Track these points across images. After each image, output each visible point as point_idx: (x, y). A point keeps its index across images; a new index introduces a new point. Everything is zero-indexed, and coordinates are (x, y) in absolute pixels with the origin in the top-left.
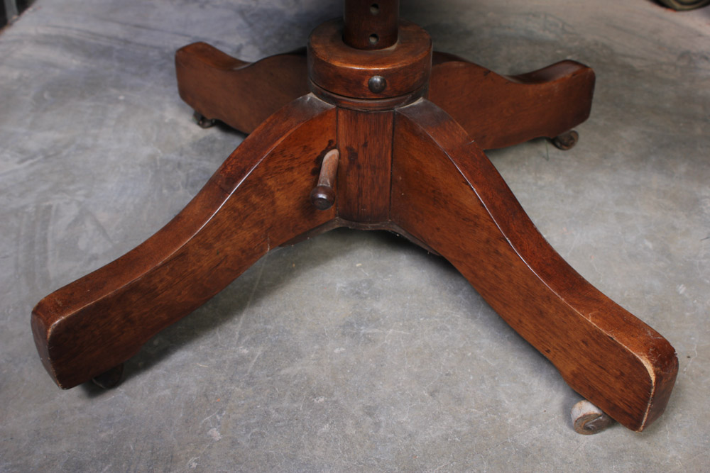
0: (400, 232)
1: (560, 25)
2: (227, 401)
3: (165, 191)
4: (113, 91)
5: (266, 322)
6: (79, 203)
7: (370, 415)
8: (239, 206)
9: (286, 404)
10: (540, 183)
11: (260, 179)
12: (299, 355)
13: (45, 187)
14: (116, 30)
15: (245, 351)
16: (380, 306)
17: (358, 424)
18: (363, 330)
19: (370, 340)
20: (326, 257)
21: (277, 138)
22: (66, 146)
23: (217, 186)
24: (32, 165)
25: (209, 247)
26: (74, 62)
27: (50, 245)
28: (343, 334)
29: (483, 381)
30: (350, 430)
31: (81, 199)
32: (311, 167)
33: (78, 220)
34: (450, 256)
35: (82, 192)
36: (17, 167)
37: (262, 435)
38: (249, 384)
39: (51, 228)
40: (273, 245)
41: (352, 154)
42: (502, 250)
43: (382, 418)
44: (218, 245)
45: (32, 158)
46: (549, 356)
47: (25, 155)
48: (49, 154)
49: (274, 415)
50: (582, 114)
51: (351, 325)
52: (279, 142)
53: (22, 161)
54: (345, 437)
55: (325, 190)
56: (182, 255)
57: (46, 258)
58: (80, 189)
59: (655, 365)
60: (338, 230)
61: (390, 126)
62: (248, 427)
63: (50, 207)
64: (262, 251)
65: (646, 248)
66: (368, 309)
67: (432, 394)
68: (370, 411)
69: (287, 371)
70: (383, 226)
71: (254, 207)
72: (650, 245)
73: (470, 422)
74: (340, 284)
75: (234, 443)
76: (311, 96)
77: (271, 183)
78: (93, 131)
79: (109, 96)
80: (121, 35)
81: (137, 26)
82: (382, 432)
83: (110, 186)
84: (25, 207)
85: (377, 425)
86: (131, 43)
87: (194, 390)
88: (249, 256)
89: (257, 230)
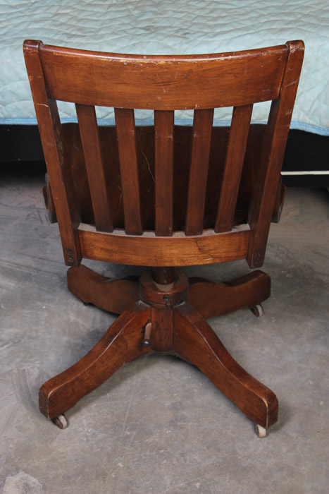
0: (178, 355)
1: (286, 252)
2: (123, 453)
4: (39, 303)
6: (38, 368)
7: (183, 456)
8: (115, 347)
9: (148, 453)
12: (152, 434)
13: (18, 360)
14: (29, 261)
15: (129, 433)
16: (185, 413)
17: (178, 460)
18: (178, 423)
19: (181, 427)
21: (129, 320)
22: (23, 337)
24: (8, 348)
26: (11, 284)
28: (170, 425)
29: (229, 443)
30: (175, 462)
31: (38, 365)
32: (141, 330)
35: (38, 362)
37: (139, 465)
38: (132, 446)
41: (157, 325)
43: (187, 457)
45: (7, 343)
47: (3, 342)
48: (15, 341)
49: (144, 457)
50: (266, 295)
51: (173, 421)
52: (130, 321)
53: (3, 346)
54: (173, 465)
55: (147, 340)
58: (37, 360)
59: (267, 401)
61: (172, 313)
62: (134, 462)
63: (24, 370)
64: (122, 364)
65: (309, 384)
66: (180, 414)
67: (208, 448)
68: (182, 455)
69: (148, 440)
70: (170, 353)
73: (223, 458)
75: (129, 468)
76: (140, 302)
77: (126, 337)
78: (34, 328)
79: (37, 307)
80: (33, 266)
81: (41, 258)
82: (187, 463)
83: (51, 358)
84: (12, 370)
85: (186, 460)
86: (40, 270)
87: (109, 449)
88: (117, 366)
89: (120, 356)
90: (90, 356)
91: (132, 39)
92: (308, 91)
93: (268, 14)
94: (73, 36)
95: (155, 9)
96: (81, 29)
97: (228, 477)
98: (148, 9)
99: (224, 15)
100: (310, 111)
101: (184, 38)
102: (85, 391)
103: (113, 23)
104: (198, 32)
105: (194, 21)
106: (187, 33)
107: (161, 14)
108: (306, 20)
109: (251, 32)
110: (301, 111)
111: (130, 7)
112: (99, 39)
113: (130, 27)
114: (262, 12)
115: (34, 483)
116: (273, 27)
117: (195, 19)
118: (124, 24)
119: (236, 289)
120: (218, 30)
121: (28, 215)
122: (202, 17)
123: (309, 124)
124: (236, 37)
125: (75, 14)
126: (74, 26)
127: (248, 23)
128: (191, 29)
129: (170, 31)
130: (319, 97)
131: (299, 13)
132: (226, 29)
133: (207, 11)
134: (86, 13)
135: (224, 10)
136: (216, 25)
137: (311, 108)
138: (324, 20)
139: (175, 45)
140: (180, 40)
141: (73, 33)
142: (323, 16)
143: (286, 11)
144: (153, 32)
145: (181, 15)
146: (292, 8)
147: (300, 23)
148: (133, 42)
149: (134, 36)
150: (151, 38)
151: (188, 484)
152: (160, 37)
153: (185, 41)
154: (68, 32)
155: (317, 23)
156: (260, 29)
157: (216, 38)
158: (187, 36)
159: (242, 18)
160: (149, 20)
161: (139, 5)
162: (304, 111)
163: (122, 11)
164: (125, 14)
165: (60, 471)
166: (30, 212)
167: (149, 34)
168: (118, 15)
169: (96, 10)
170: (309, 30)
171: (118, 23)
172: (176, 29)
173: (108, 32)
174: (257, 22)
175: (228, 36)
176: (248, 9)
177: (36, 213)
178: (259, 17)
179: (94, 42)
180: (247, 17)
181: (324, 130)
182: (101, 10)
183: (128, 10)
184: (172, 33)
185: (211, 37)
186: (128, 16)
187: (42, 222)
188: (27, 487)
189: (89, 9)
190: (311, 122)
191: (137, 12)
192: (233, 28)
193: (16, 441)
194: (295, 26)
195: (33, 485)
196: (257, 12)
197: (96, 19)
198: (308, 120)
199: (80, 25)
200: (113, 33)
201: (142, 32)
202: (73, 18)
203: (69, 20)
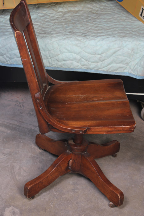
0: (81, 174)
2: (53, 201)
3: (35, 163)
4: (19, 140)
5: (59, 189)
6: (19, 165)
8: (57, 169)
9: (63, 202)
10: (110, 164)
11: (60, 165)
12: (65, 194)
13: (11, 162)
14: (16, 123)
15: (55, 193)
16: (78, 187)
17: (75, 205)
18: (75, 190)
19: (77, 192)
20: (68, 178)
22: (13, 153)
23: (53, 166)
24: (7, 156)
25: (51, 175)
26: (9, 131)
27: (16, 174)
28: (72, 191)
29: (96, 199)
31: (19, 164)
32: (68, 162)
33: (19, 169)
34: (90, 178)
36: (4, 157)
37: (60, 206)
38: (57, 199)
39: (15, 170)
40: (60, 175)
41: (74, 161)
42: (98, 177)
43: (79, 204)
44: (53, 175)
45: (6, 155)
46: (105, 195)
47: (5, 154)
48: (10, 154)
52: (63, 159)
54: (73, 207)
55: (70, 167)
56: (48, 177)
57: (16, 176)
58: (18, 162)
59: (120, 195)
60: (71, 173)
61: (81, 156)
62: (57, 205)
63: (13, 166)
64: (59, 176)
66: (76, 187)
67: (87, 201)
69: (63, 197)
70: (79, 173)
71: (59, 169)
72: (129, 177)
73: (93, 205)
74: (71, 182)
75: (55, 207)
76: (68, 151)
77: (61, 165)
78: (17, 149)
79: (19, 141)
80: (17, 124)
81: (21, 122)
82: (79, 206)
83: (24, 162)
84: (8, 166)
85: (78, 205)
86: (20, 127)
87: (47, 199)
88: (57, 177)
89: (58, 173)
90: (46, 172)
91: (64, 36)
92: (133, 61)
93: (118, 30)
94: (41, 33)
95: (73, 25)
96: (43, 31)
97: (95, 213)
98: (70, 25)
99: (101, 29)
100: (133, 69)
101: (85, 37)
102: (43, 187)
103: (56, 29)
104: (90, 35)
105: (89, 31)
106: (86, 35)
107: (75, 27)
108: (133, 33)
109: (112, 36)
110: (130, 69)
111: (63, 24)
112: (51, 35)
113: (63, 31)
114: (116, 29)
115: (17, 211)
116: (121, 35)
117: (89, 30)
118: (61, 30)
119: (106, 147)
120: (99, 35)
121: (16, 104)
122: (92, 29)
123: (133, 74)
124: (106, 38)
125: (41, 25)
126: (41, 29)
127: (111, 33)
128: (88, 33)
129: (79, 34)
130: (137, 64)
131: (131, 30)
132: (102, 34)
133: (94, 27)
134: (46, 25)
135: (101, 27)
136: (98, 33)
137: (134, 68)
138: (140, 33)
139: (81, 39)
140: (83, 37)
141: (40, 32)
142: (140, 32)
143: (126, 29)
144: (72, 34)
145: (84, 28)
146: (128, 28)
147: (132, 34)
148: (64, 37)
149: (65, 35)
150: (72, 36)
151: (79, 215)
152: (75, 36)
153: (85, 38)
154: (38, 31)
155: (138, 34)
156: (115, 35)
157: (98, 38)
158: (86, 36)
159: (108, 31)
160: (71, 29)
161: (67, 23)
162: (131, 69)
163: (60, 25)
164: (61, 26)
165: (28, 207)
166: (16, 103)
167: (71, 34)
168: (58, 27)
169: (49, 24)
170: (135, 37)
171: (58, 29)
172: (82, 33)
173: (54, 33)
174: (114, 33)
175: (102, 37)
176: (110, 27)
177: (19, 104)
178: (115, 31)
179: (49, 36)
180: (110, 30)
181: (138, 77)
182: (51, 24)
183: (62, 25)
184: (80, 35)
185: (95, 37)
186: (62, 27)
187: (21, 107)
188: (14, 213)
189: (47, 23)
190: (134, 73)
191: (66, 26)
192: (104, 34)
193: (10, 194)
194: (129, 35)
195: (16, 212)
196: (114, 29)
197: (49, 27)
198: (132, 73)
199: (43, 29)
200: (56, 33)
201: (68, 33)
202: (40, 26)
203: (39, 27)
